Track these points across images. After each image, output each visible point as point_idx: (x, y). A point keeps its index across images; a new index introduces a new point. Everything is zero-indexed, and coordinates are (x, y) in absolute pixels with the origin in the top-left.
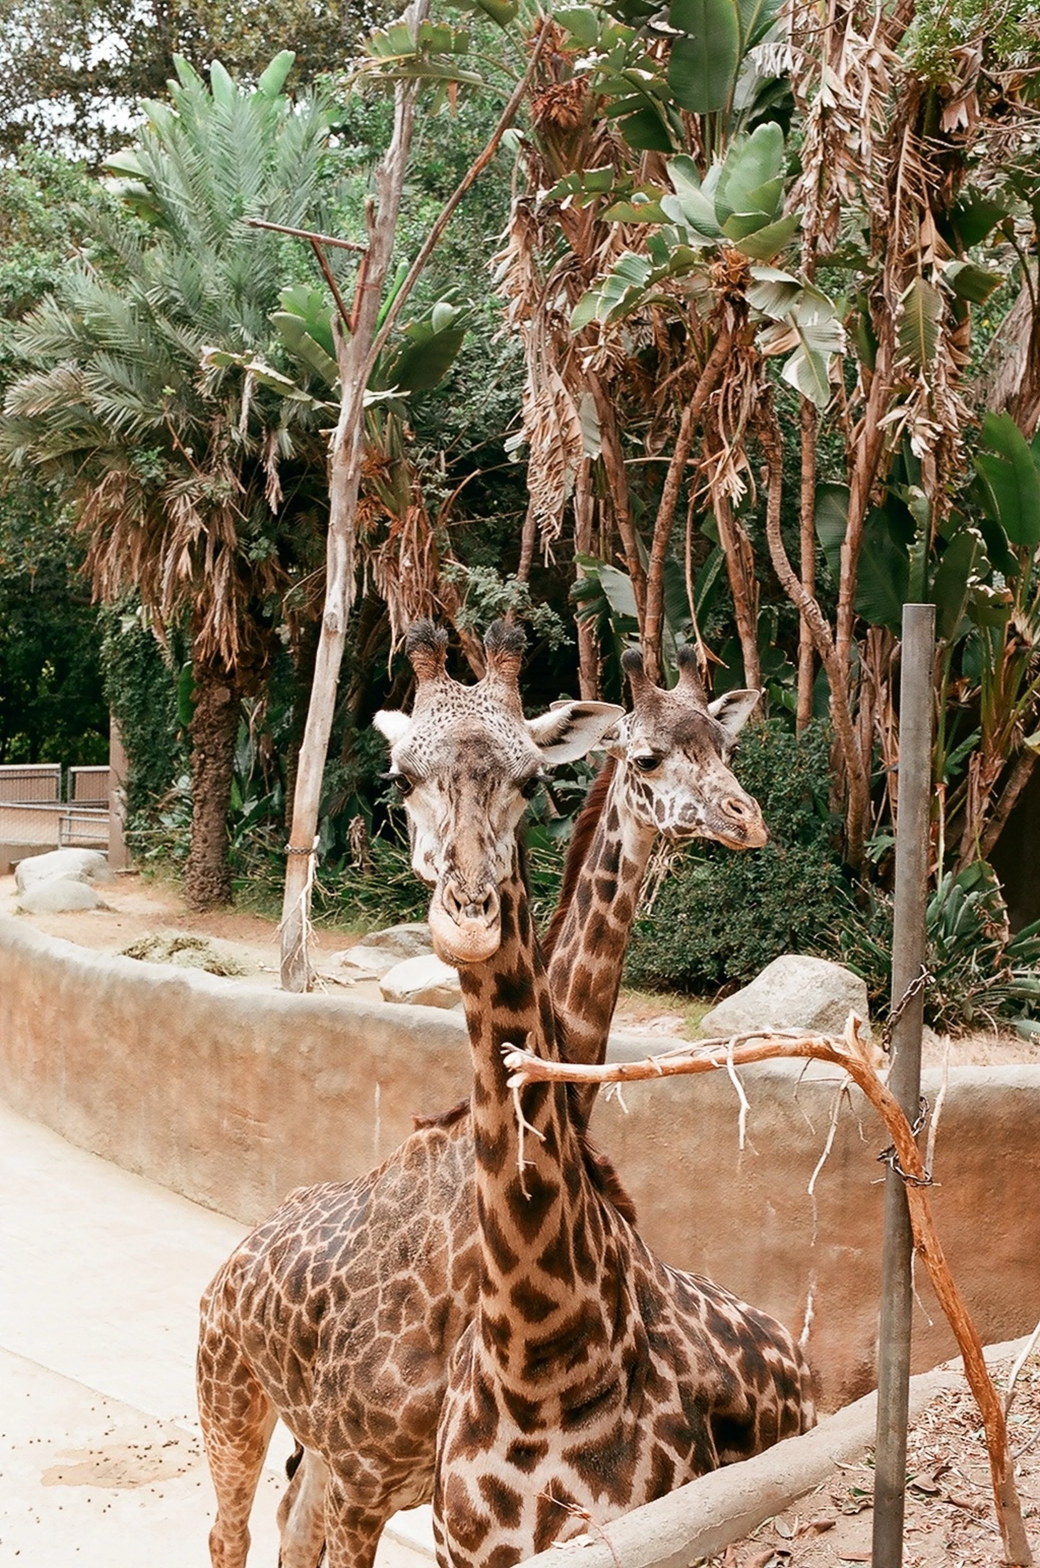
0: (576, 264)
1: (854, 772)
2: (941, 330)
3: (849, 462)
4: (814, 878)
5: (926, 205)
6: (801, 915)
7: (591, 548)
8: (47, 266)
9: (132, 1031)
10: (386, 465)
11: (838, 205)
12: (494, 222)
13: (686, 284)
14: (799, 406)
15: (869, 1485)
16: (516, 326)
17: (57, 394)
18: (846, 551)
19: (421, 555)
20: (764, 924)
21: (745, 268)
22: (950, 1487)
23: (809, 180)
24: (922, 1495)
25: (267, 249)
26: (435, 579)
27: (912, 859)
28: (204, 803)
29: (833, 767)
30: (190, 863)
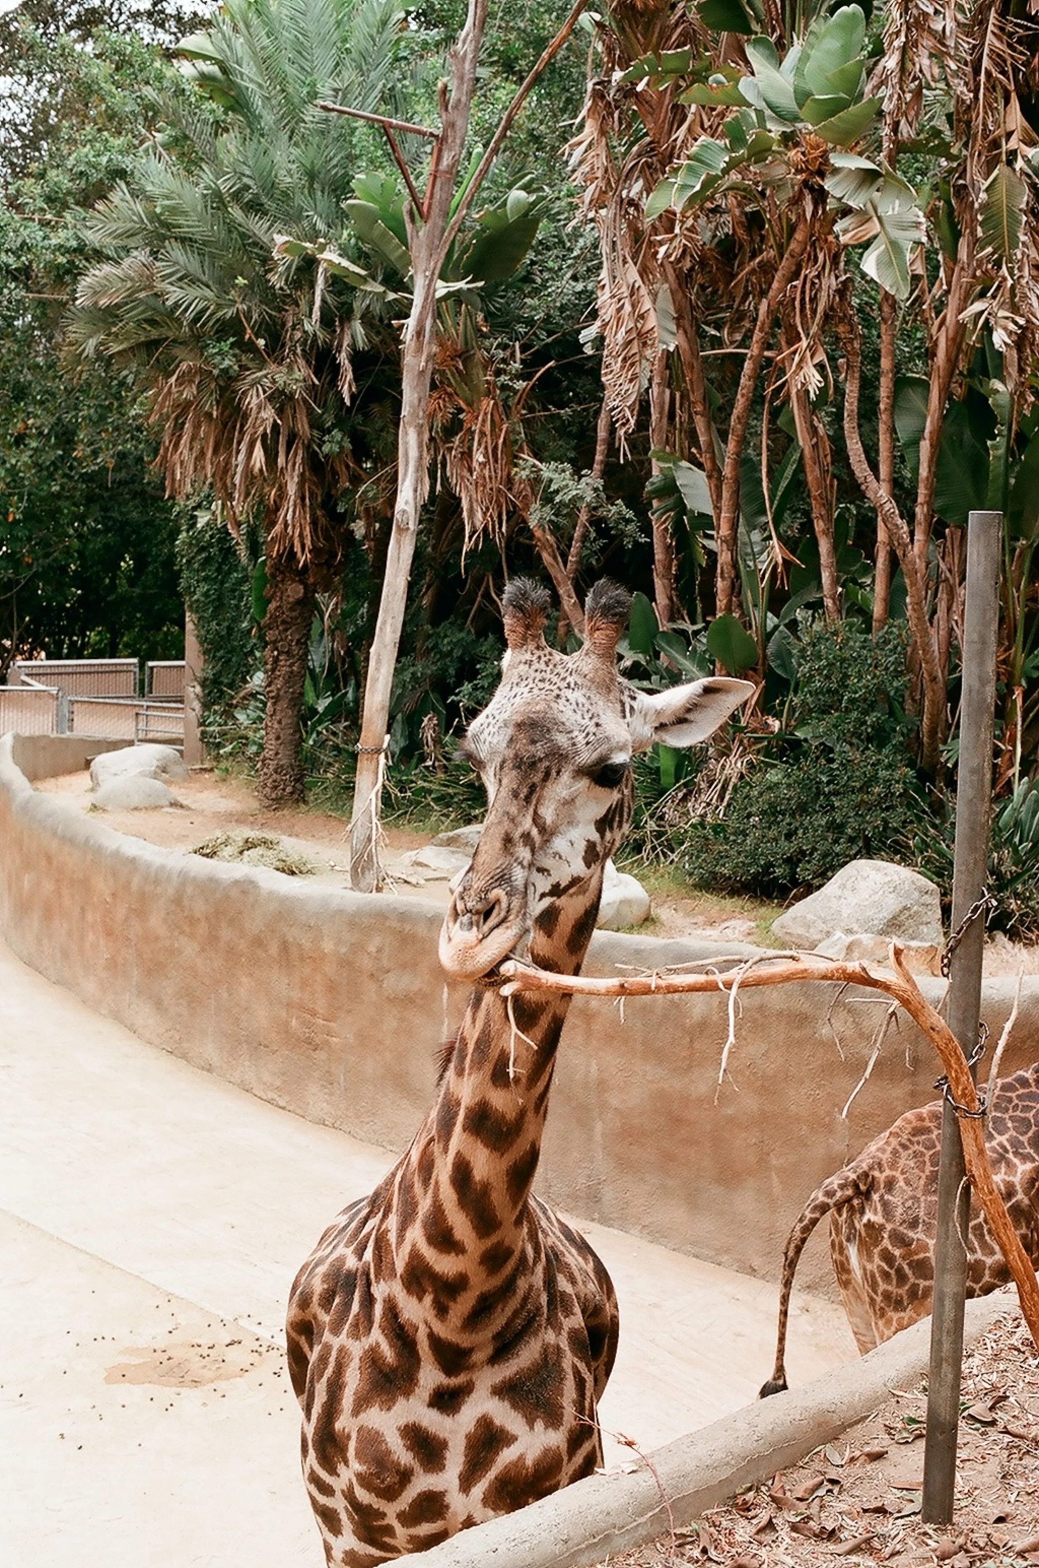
0: (652, 150)
1: (930, 675)
2: (1025, 218)
3: (930, 354)
4: (888, 783)
5: (1012, 87)
6: (875, 820)
7: (667, 442)
8: (121, 152)
9: (202, 929)
10: (460, 356)
11: (920, 88)
12: (572, 105)
13: (765, 171)
14: (879, 297)
15: (922, 1414)
16: (591, 215)
17: (129, 284)
18: (925, 446)
19: (495, 449)
20: (837, 828)
21: (825, 155)
22: (1006, 1417)
23: (891, 62)
24: (978, 1425)
25: (341, 135)
26: (509, 474)
27: (975, 778)
28: (277, 699)
29: (909, 670)
30: (263, 761)
